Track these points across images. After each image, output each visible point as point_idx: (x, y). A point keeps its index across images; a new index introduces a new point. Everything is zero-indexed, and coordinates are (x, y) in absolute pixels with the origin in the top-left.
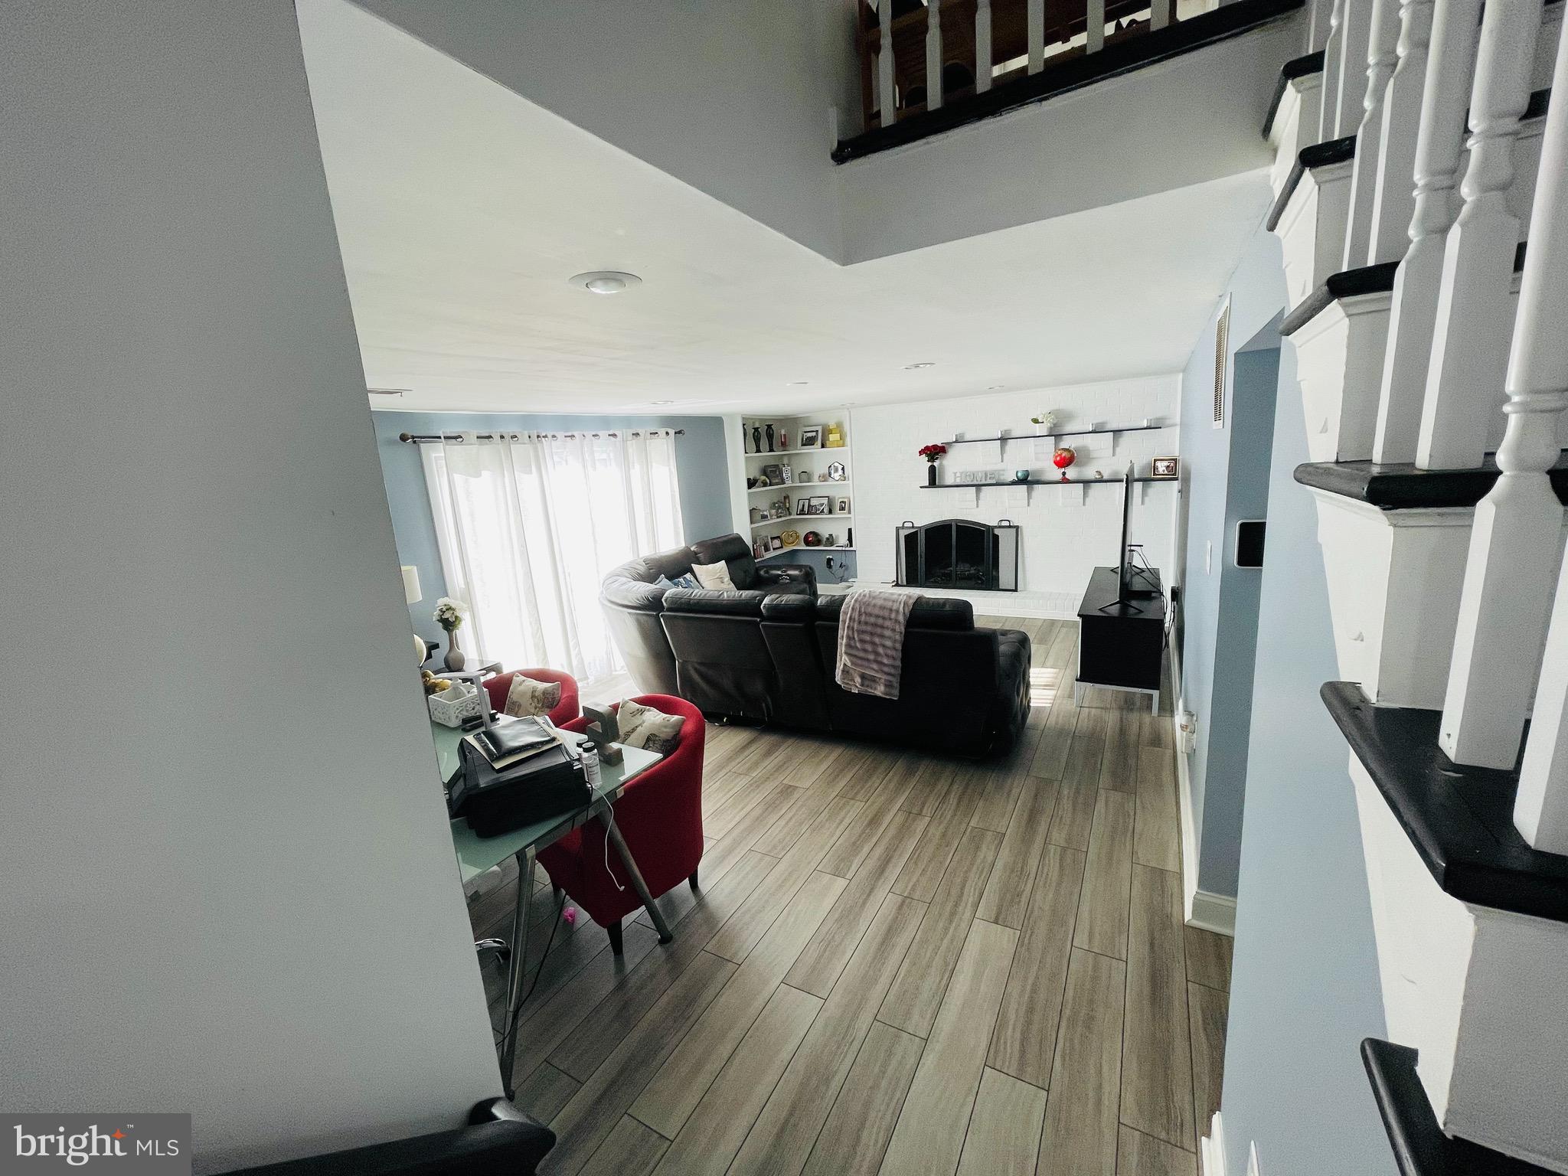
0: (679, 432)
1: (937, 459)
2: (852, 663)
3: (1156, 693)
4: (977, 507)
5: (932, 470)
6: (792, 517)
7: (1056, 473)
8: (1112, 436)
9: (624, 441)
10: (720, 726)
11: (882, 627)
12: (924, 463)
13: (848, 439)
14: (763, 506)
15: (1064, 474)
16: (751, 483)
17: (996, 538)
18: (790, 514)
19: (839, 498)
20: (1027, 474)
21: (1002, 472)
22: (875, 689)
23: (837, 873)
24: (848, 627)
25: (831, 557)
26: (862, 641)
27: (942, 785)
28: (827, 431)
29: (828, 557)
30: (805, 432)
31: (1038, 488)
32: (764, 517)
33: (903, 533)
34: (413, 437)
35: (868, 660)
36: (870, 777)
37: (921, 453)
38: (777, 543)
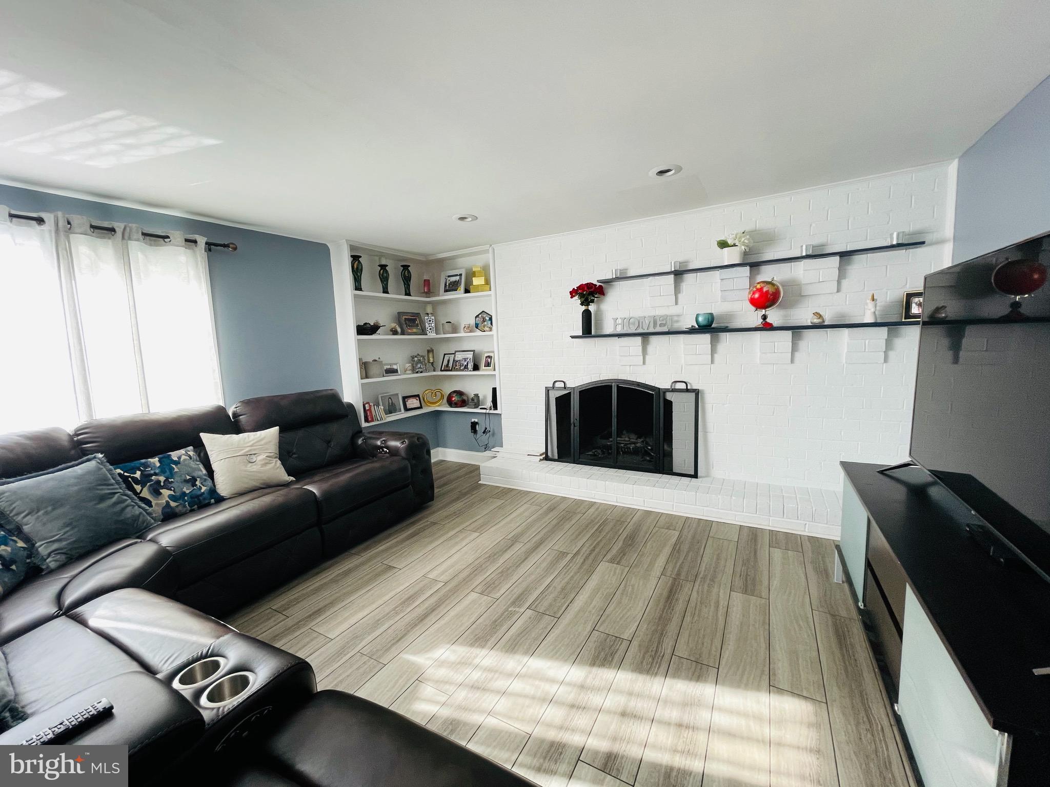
0: (221, 246)
1: (592, 301)
4: (644, 363)
5: (587, 316)
6: (435, 373)
7: (753, 317)
8: (837, 264)
12: (576, 307)
13: (494, 284)
14: (388, 357)
15: (765, 317)
16: (364, 329)
17: (669, 405)
18: (433, 370)
20: (711, 318)
21: (676, 318)
25: (476, 420)
28: (471, 275)
29: (473, 420)
30: (449, 276)
31: (726, 339)
32: (386, 372)
33: (554, 395)
37: (573, 293)
38: (415, 403)
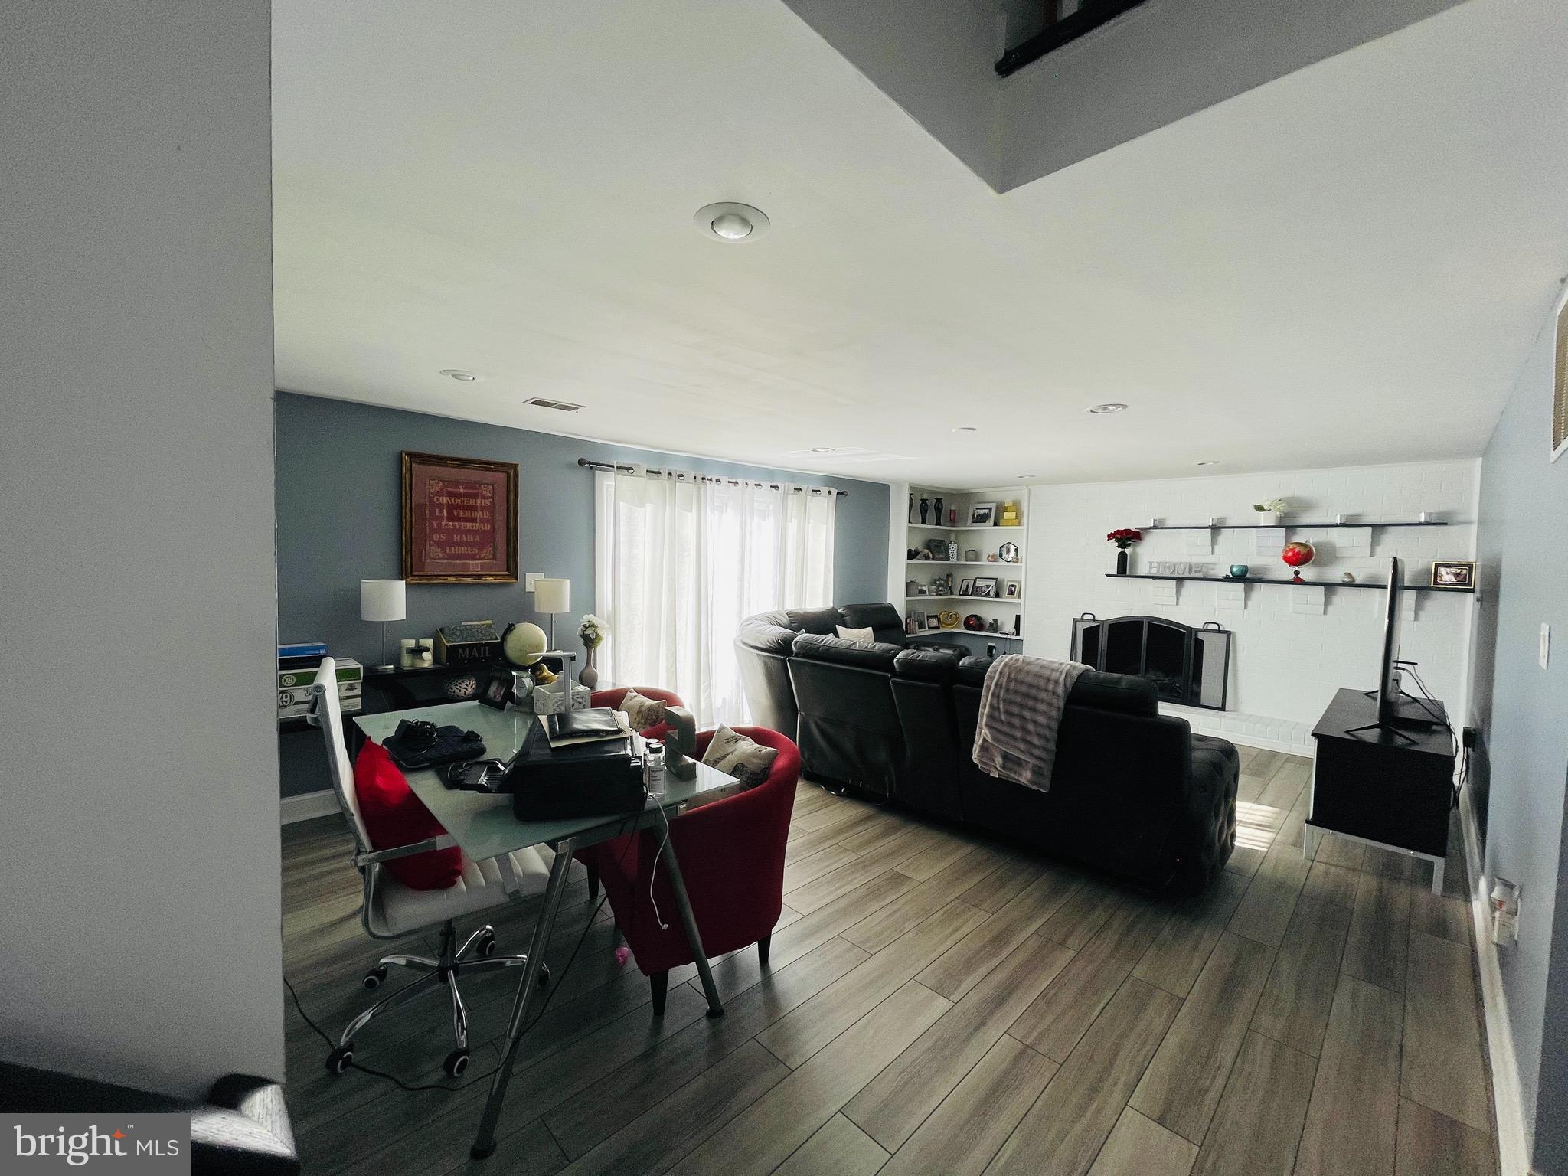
0: (842, 493)
1: (1129, 545)
2: (994, 739)
3: (1439, 863)
4: (1177, 604)
5: (1122, 558)
6: (953, 597)
7: (1288, 572)
8: (1370, 531)
9: (786, 494)
10: (837, 795)
11: (1036, 699)
12: (1113, 549)
13: (1025, 520)
14: (923, 580)
15: (1297, 573)
16: (912, 555)
17: (1200, 644)
18: (952, 594)
19: (1008, 581)
20: (1245, 570)
21: (1211, 566)
22: (1020, 775)
23: (940, 990)
24: (993, 695)
25: (993, 645)
26: (1008, 713)
27: (1100, 915)
28: (1001, 509)
29: (989, 644)
30: (978, 509)
31: (1260, 590)
32: (922, 592)
33: (1081, 626)
34: (590, 463)
35: (1014, 738)
36: (1003, 885)
37: (1110, 537)
38: (934, 622)
